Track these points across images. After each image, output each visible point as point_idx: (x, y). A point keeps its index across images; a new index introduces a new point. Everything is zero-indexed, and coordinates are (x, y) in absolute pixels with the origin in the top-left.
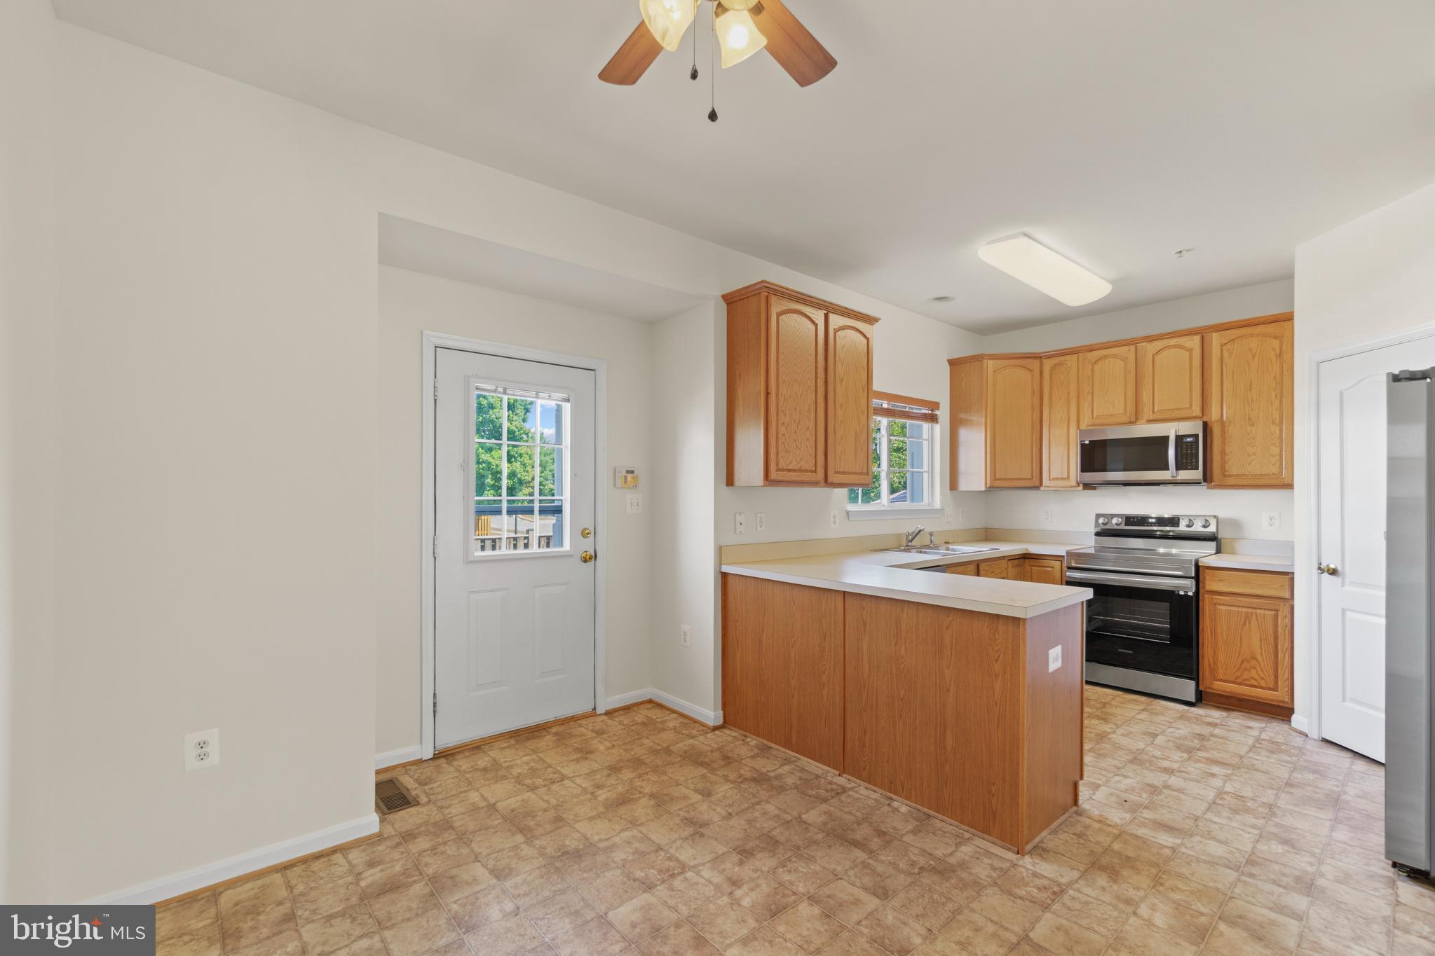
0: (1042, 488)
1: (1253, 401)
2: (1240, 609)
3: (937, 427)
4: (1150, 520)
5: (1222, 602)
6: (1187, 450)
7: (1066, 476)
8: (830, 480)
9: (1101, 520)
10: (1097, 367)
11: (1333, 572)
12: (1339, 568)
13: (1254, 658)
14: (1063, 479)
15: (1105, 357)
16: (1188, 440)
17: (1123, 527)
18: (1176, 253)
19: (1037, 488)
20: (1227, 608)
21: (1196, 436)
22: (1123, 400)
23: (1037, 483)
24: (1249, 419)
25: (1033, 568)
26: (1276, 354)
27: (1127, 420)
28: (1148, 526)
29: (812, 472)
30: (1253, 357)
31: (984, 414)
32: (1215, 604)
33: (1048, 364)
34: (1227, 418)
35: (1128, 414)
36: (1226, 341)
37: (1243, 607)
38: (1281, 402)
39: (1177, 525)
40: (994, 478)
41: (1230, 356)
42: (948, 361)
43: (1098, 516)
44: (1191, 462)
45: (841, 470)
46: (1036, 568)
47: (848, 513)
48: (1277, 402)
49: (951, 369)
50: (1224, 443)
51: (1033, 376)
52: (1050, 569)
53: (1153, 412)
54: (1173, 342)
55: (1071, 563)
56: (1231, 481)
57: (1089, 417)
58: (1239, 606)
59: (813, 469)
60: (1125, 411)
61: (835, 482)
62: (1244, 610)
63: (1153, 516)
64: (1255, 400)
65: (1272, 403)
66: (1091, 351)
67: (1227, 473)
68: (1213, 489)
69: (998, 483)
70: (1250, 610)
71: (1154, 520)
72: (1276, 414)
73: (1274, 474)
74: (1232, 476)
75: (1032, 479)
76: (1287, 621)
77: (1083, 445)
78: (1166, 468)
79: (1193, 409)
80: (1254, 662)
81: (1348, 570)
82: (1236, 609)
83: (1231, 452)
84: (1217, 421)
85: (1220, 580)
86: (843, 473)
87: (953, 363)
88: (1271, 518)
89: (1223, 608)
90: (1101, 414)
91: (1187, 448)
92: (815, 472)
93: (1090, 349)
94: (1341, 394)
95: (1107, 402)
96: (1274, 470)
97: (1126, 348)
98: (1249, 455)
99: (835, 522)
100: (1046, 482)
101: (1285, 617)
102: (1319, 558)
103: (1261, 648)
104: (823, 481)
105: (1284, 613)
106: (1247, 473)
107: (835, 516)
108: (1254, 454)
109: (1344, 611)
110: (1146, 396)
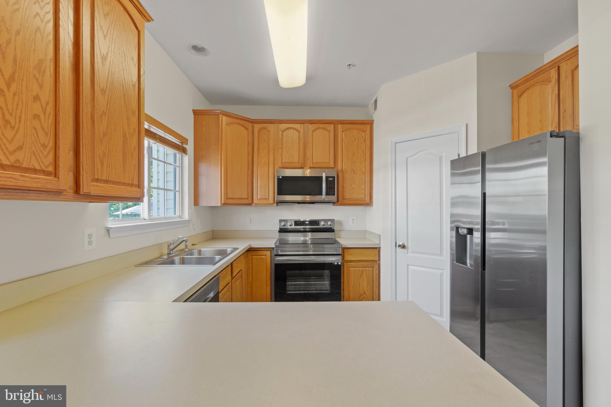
0: (253, 205)
1: (355, 162)
2: (359, 269)
3: (186, 158)
4: (306, 222)
5: (351, 266)
6: (330, 185)
7: (267, 198)
8: (85, 189)
9: (283, 224)
10: (285, 133)
11: (403, 247)
12: (406, 245)
13: (365, 293)
14: (265, 199)
15: (289, 128)
16: (330, 179)
17: (293, 227)
18: (348, 65)
19: (250, 204)
20: (354, 269)
21: (334, 177)
22: (298, 155)
23: (250, 202)
24: (353, 171)
25: (253, 257)
26: (363, 140)
27: (300, 166)
28: (305, 226)
29: (48, 174)
30: (355, 139)
31: (220, 152)
32: (348, 267)
33: (257, 127)
34: (344, 169)
35: (300, 163)
36: (344, 130)
37: (360, 267)
38: (365, 163)
39: (318, 224)
40: (227, 198)
41: (346, 138)
42: (193, 110)
43: (281, 221)
44: (332, 191)
45: (104, 178)
46: (255, 257)
47: (108, 230)
48: (364, 164)
49: (194, 116)
50: (343, 182)
51: (248, 133)
52: (264, 257)
53: (313, 163)
54: (322, 126)
55: (278, 252)
56: (346, 202)
57: (280, 163)
58: (358, 267)
59: (51, 169)
60: (299, 160)
61: (93, 193)
62: (361, 269)
63: (308, 220)
64: (355, 161)
65: (362, 164)
66: (281, 123)
67: (345, 198)
68: (338, 206)
69: (230, 201)
70: (363, 268)
71: (308, 223)
72: (363, 170)
73: (363, 199)
74: (347, 199)
75: (247, 199)
76: (377, 272)
77: (278, 179)
78: (321, 194)
79: (331, 163)
80: (364, 295)
81: (410, 245)
82: (357, 269)
83: (346, 187)
84: (341, 171)
85: (351, 254)
86: (107, 182)
87: (196, 113)
88: (353, 220)
89: (352, 269)
90: (287, 162)
91: (330, 184)
92: (55, 174)
93: (281, 122)
94: (407, 158)
95: (289, 155)
96: (363, 196)
97: (299, 125)
98: (353, 189)
99: (90, 243)
100: (255, 201)
101: (377, 270)
102: (396, 240)
103: (367, 287)
104: (72, 191)
105: (376, 268)
106: (353, 198)
107: (90, 236)
108: (355, 188)
109: (408, 265)
110: (309, 153)
